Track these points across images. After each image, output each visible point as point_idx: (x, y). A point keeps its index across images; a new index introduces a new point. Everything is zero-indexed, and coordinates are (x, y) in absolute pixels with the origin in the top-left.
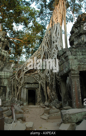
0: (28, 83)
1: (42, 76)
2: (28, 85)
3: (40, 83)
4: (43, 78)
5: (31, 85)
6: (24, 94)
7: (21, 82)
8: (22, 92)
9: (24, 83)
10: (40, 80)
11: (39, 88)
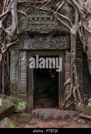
0: (32, 35)
1: (80, 8)
2: (33, 40)
3: (73, 31)
4: (84, 16)
5: (41, 39)
6: (20, 71)
7: (7, 31)
8: (13, 65)
9: (18, 32)
10: (73, 22)
11: (69, 50)
